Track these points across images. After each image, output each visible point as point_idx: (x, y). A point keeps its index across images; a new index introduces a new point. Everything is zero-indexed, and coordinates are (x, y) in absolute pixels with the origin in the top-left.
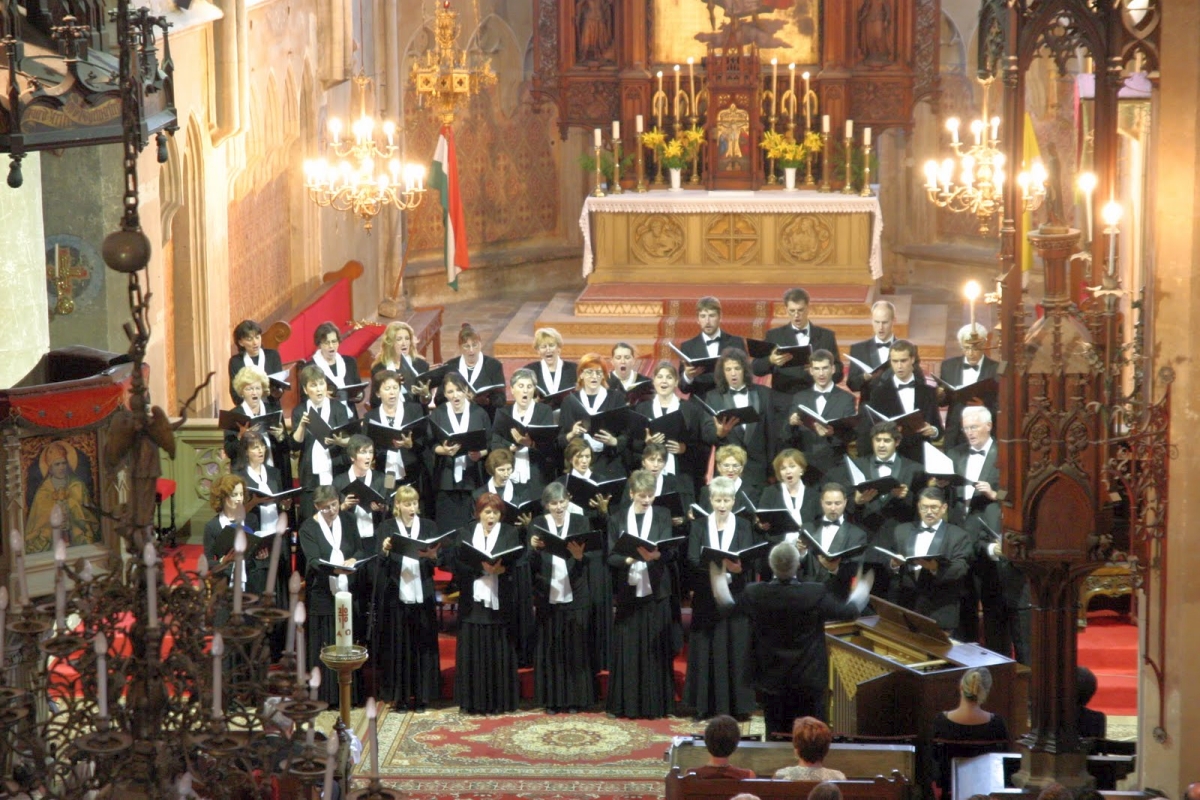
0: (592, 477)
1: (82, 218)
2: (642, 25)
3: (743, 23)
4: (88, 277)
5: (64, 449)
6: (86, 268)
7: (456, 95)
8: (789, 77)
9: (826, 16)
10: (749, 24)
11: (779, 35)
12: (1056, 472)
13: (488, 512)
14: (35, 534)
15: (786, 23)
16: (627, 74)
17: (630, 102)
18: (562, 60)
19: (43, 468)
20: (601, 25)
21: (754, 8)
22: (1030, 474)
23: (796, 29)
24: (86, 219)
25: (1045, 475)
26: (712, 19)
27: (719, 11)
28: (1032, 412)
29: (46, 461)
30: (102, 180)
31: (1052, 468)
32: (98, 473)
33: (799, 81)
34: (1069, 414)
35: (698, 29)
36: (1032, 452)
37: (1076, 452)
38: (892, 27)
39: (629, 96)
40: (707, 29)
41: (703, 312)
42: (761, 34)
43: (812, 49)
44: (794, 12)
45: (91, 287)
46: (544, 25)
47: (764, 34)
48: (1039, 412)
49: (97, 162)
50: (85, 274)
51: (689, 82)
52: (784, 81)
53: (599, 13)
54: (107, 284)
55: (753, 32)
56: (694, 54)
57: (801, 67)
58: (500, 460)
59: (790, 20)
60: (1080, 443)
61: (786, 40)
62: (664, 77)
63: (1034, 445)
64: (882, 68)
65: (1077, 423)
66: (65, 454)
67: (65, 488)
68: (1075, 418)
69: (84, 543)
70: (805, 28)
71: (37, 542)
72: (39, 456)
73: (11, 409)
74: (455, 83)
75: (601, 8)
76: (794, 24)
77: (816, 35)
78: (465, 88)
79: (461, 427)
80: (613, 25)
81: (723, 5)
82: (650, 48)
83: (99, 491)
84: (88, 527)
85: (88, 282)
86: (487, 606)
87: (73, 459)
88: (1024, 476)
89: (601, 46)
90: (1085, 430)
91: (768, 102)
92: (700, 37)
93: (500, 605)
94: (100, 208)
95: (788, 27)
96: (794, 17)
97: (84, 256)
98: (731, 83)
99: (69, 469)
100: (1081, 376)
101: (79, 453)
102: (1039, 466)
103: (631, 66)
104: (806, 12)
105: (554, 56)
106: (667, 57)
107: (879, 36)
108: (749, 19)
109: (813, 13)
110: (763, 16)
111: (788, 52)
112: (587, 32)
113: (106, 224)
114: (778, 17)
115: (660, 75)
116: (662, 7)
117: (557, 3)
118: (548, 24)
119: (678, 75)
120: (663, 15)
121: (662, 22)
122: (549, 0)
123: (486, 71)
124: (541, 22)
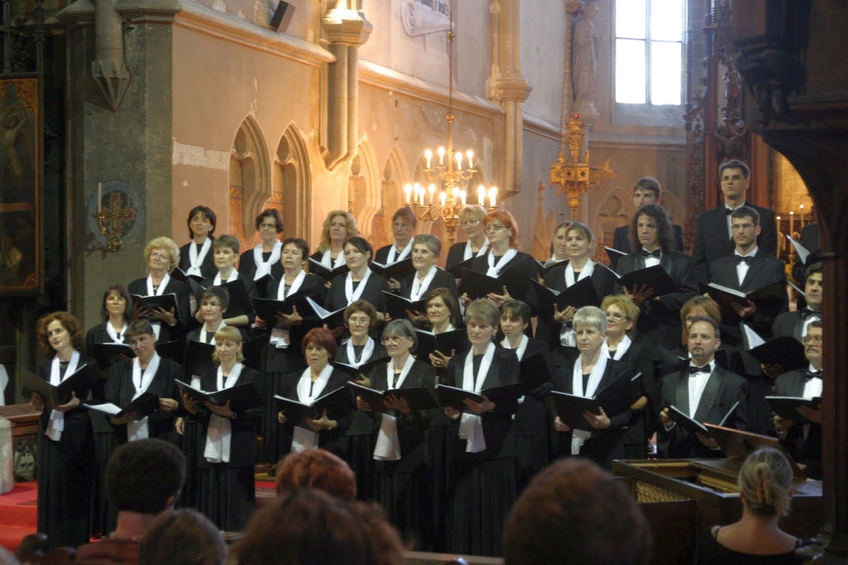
1: (131, 165)
4: (132, 219)
6: (132, 210)
24: (134, 165)
30: (147, 131)
45: (135, 227)
49: (143, 115)
50: (131, 215)
54: (147, 223)
56: (803, 206)
85: (133, 222)
94: (145, 156)
97: (131, 200)
106: (785, 209)
113: (149, 170)
116: (783, 172)
117: (703, 170)
118: (697, 185)
119: (792, 220)
120: (783, 178)
121: (783, 183)
122: (698, 168)
123: (606, 169)
124: (691, 184)
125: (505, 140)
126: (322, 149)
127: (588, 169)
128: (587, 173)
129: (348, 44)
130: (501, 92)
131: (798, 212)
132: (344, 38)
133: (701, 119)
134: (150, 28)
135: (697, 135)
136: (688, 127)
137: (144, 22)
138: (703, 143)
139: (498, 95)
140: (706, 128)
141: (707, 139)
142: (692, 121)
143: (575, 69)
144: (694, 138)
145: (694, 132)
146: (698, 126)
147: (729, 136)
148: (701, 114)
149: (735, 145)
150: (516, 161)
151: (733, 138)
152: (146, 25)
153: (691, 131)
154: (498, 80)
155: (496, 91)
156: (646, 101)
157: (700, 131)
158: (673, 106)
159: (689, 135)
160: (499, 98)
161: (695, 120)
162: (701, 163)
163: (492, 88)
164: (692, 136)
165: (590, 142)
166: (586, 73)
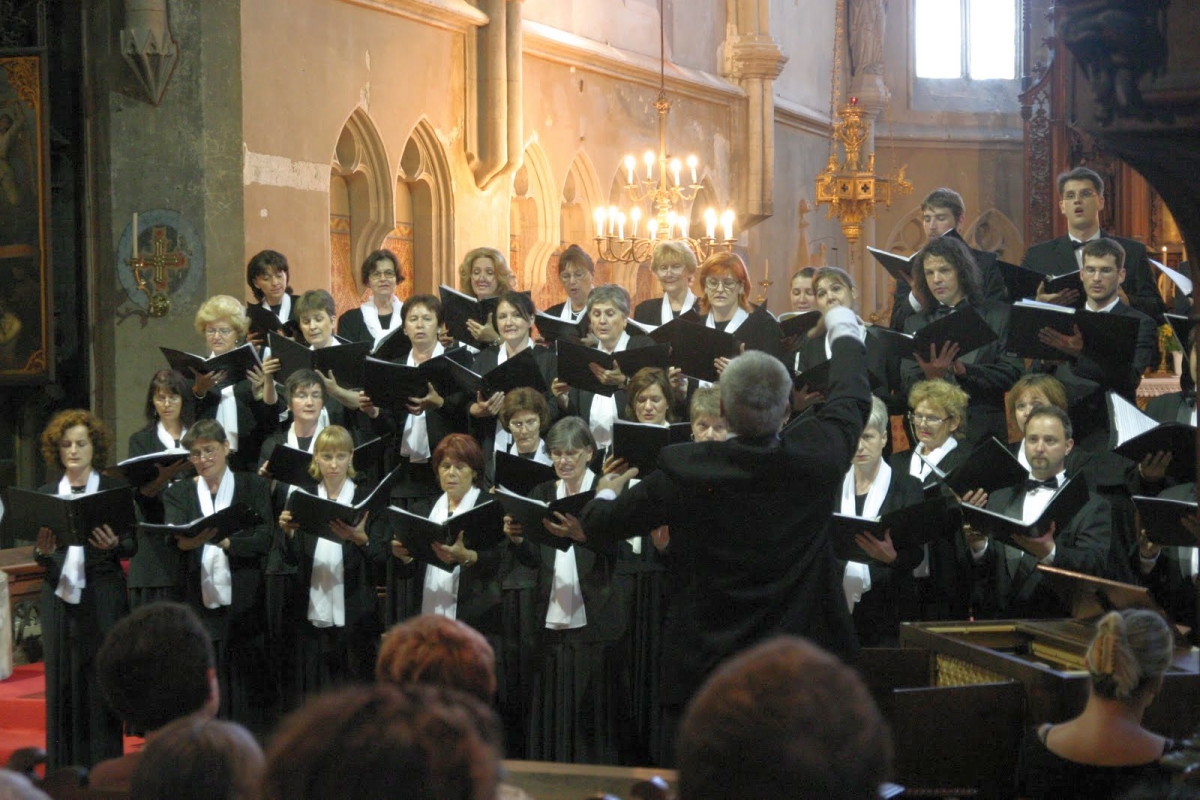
1: (181, 186)
4: (185, 266)
6: (184, 253)
13: (448, 467)
24: (186, 187)
30: (205, 134)
45: (189, 278)
49: (199, 110)
50: (182, 261)
54: (208, 273)
74: (859, 189)
78: (870, 195)
82: (1154, 222)
85: (186, 272)
94: (201, 173)
97: (183, 238)
113: (208, 194)
115: (1164, 251)
117: (1049, 179)
118: (1041, 201)
119: (1185, 251)
122: (1041, 176)
123: (900, 180)
124: (1031, 200)
125: (747, 139)
126: (470, 158)
127: (872, 181)
128: (872, 187)
130: (740, 64)
133: (1046, 101)
135: (1039, 126)
136: (1026, 113)
138: (1049, 137)
139: (735, 70)
140: (1053, 114)
141: (1055, 132)
142: (1032, 103)
143: (853, 27)
144: (1035, 130)
145: (1034, 120)
146: (1041, 112)
148: (1045, 92)
149: (1096, 140)
150: (764, 171)
153: (1031, 119)
154: (735, 47)
155: (733, 64)
156: (962, 73)
157: (1043, 119)
158: (1002, 81)
159: (1028, 125)
160: (738, 74)
161: (1036, 101)
162: (1047, 169)
163: (727, 59)
164: (1032, 127)
165: (876, 139)
166: (870, 34)
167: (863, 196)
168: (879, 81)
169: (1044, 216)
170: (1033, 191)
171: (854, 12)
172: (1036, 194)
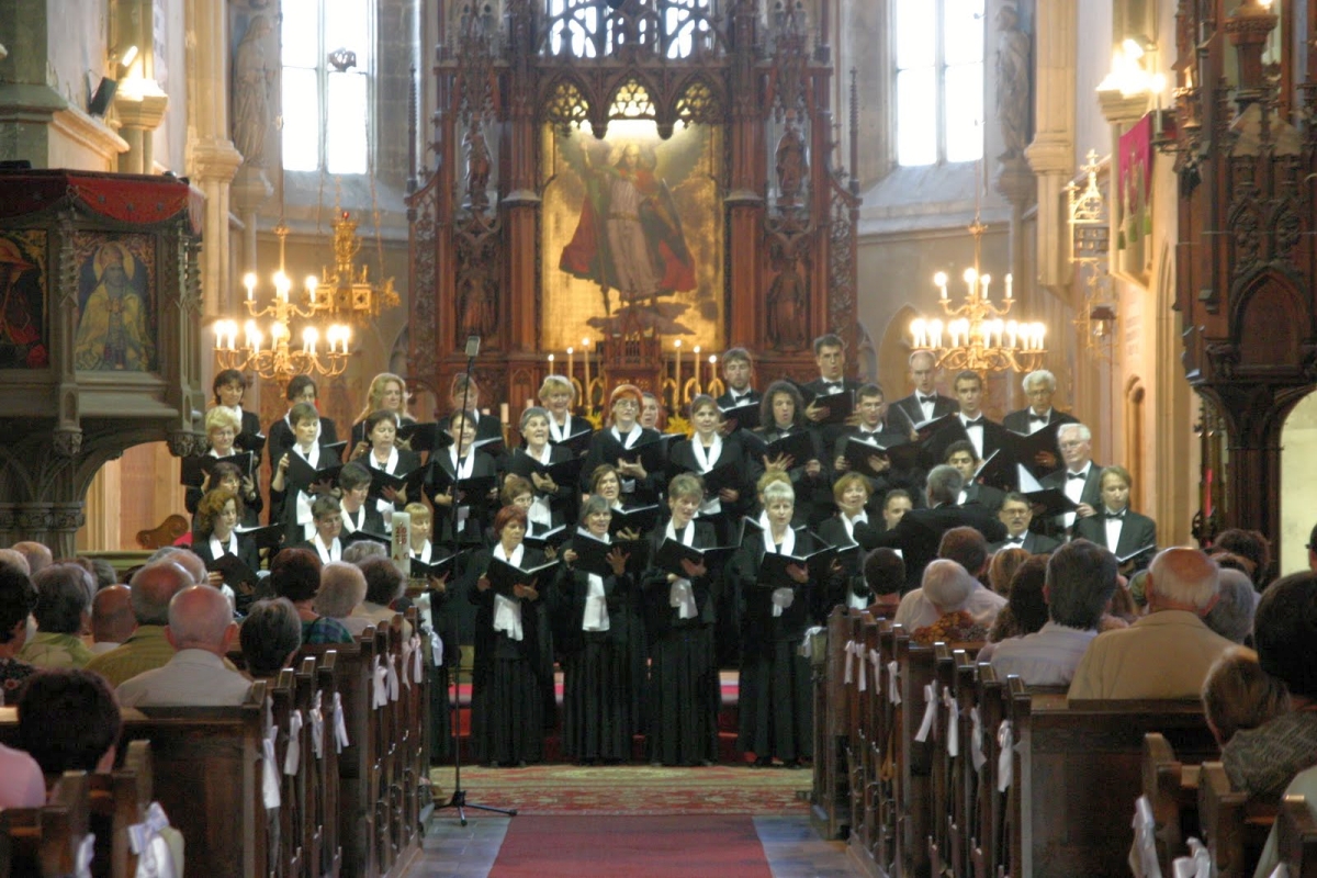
0: (623, 508)
2: (532, 305)
3: (642, 306)
5: (120, 253)
7: (356, 312)
8: (693, 363)
9: (734, 296)
10: (648, 308)
11: (681, 320)
12: (1266, 268)
14: (86, 347)
15: (688, 307)
16: (515, 356)
17: (518, 387)
18: (442, 343)
19: (98, 270)
20: (485, 306)
21: (653, 290)
22: (1236, 271)
23: (698, 314)
25: (1252, 272)
26: (607, 303)
27: (614, 294)
28: (1238, 199)
29: (101, 261)
31: (1260, 264)
32: (156, 288)
33: (705, 365)
34: (1279, 201)
35: (590, 313)
36: (1238, 248)
37: (1287, 246)
38: (804, 310)
39: (517, 381)
40: (601, 313)
41: (733, 363)
42: (660, 319)
43: (717, 336)
44: (697, 295)
46: (420, 306)
47: (665, 319)
48: (1245, 200)
51: (583, 369)
52: (688, 368)
53: (482, 293)
55: (652, 316)
56: (588, 340)
57: (705, 353)
58: (519, 489)
59: (693, 304)
60: (1293, 235)
61: (689, 326)
62: (555, 363)
63: (1241, 236)
64: (794, 353)
65: (1289, 212)
66: (121, 258)
67: (121, 298)
68: (1285, 208)
69: (139, 370)
70: (708, 313)
71: (88, 357)
72: (93, 254)
73: (69, 187)
74: (355, 298)
75: (485, 288)
76: (696, 308)
77: (721, 320)
78: (367, 305)
79: (465, 472)
80: (497, 304)
81: (618, 288)
82: (538, 333)
83: (156, 310)
84: (142, 350)
86: (510, 635)
87: (129, 265)
88: (1230, 273)
89: (484, 329)
90: (1297, 220)
91: (670, 390)
92: (593, 322)
93: (525, 636)
95: (690, 311)
96: (696, 300)
98: (630, 366)
99: (124, 277)
100: (1293, 158)
101: (137, 261)
102: (1246, 263)
103: (519, 347)
104: (710, 295)
105: (432, 340)
106: (557, 344)
107: (792, 318)
108: (647, 302)
109: (717, 295)
110: (663, 299)
111: (690, 339)
112: (469, 315)
114: (679, 300)
115: (551, 358)
116: (551, 289)
117: (436, 282)
118: (426, 305)
119: (571, 360)
120: (552, 297)
121: (551, 305)
122: (427, 279)
123: (388, 291)
124: (417, 302)
127: (369, 292)
128: (368, 298)
129: (144, 128)
130: (202, 167)
131: (581, 349)
132: (142, 120)
133: (432, 205)
134: (22, 129)
135: (425, 227)
136: (411, 216)
137: (16, 121)
138: (435, 241)
139: (196, 172)
140: (439, 218)
141: (442, 234)
142: (418, 205)
143: (238, 118)
144: (420, 232)
145: (421, 222)
146: (426, 215)
147: (476, 233)
148: (431, 196)
149: (486, 247)
151: (483, 236)
152: (17, 125)
153: (417, 222)
154: (196, 149)
155: (193, 167)
156: (319, 166)
157: (430, 223)
158: (357, 175)
159: (413, 228)
160: (198, 177)
161: (422, 205)
162: (433, 271)
163: (188, 161)
164: (417, 229)
165: (258, 233)
166: (256, 126)
167: (359, 306)
168: (263, 175)
169: (429, 320)
170: (418, 294)
171: (239, 103)
172: (421, 296)
